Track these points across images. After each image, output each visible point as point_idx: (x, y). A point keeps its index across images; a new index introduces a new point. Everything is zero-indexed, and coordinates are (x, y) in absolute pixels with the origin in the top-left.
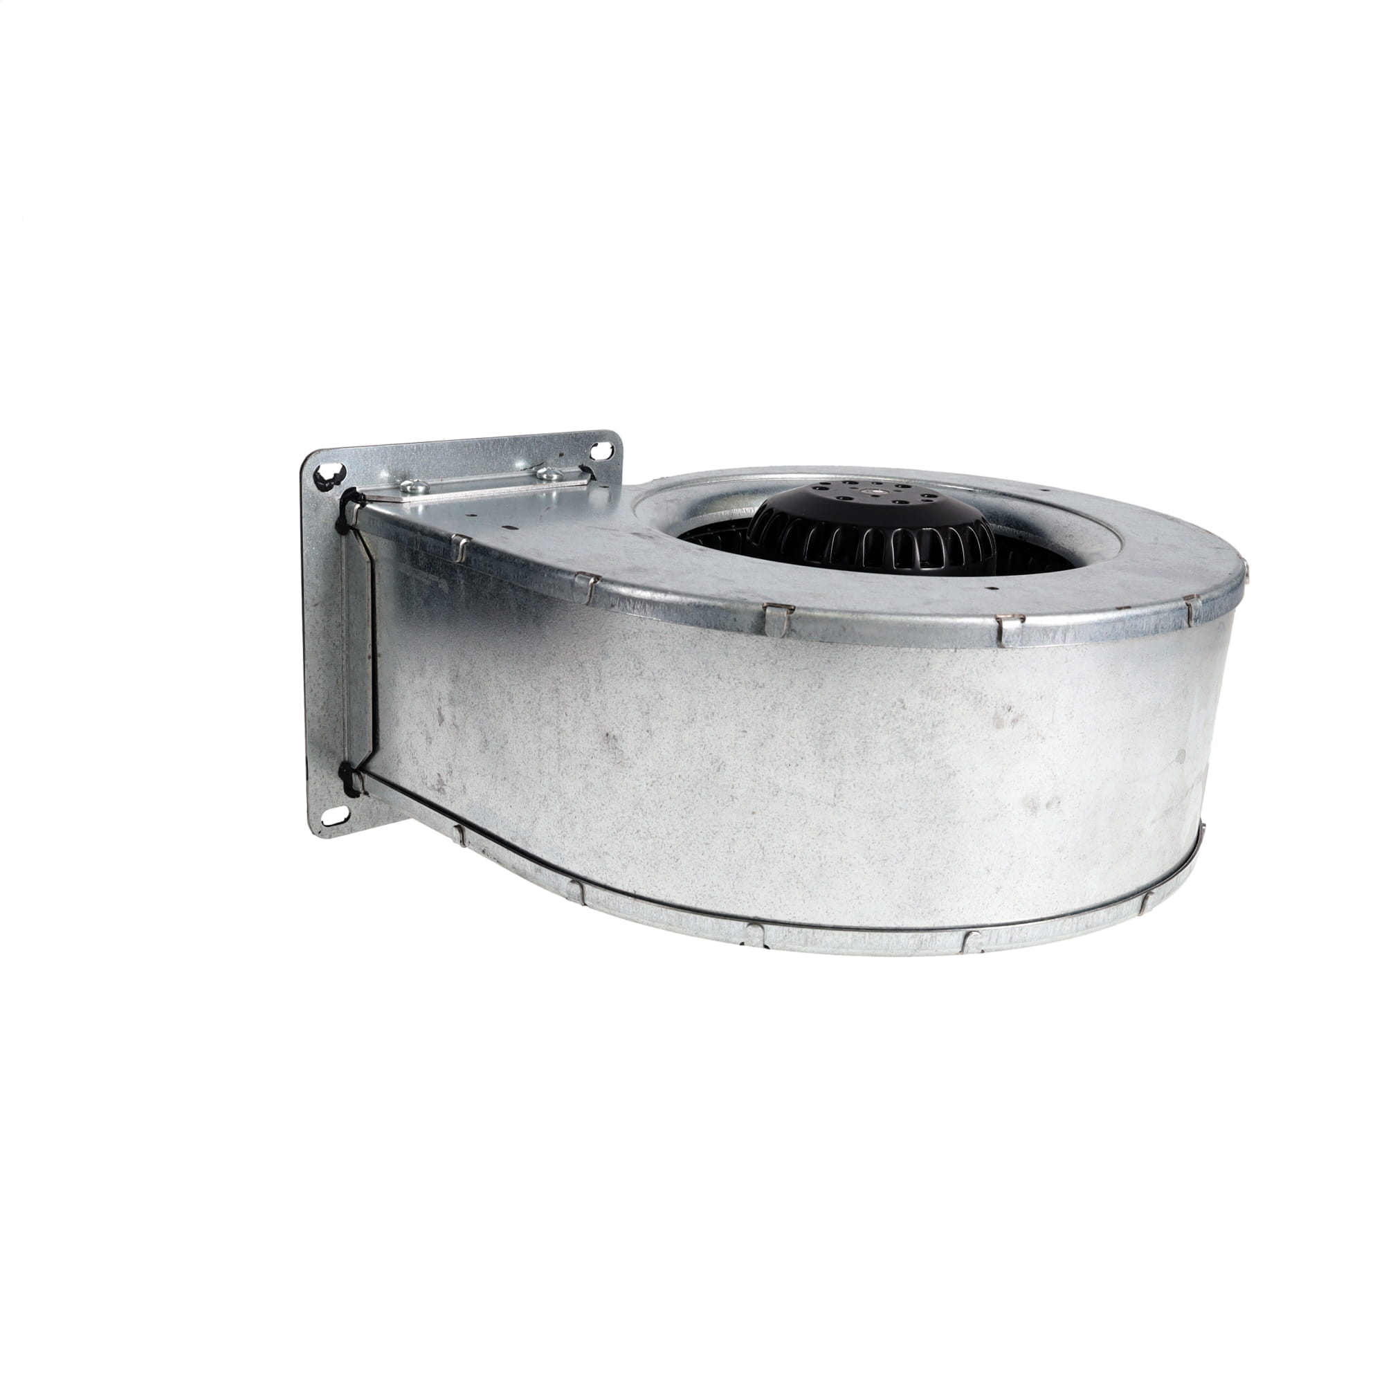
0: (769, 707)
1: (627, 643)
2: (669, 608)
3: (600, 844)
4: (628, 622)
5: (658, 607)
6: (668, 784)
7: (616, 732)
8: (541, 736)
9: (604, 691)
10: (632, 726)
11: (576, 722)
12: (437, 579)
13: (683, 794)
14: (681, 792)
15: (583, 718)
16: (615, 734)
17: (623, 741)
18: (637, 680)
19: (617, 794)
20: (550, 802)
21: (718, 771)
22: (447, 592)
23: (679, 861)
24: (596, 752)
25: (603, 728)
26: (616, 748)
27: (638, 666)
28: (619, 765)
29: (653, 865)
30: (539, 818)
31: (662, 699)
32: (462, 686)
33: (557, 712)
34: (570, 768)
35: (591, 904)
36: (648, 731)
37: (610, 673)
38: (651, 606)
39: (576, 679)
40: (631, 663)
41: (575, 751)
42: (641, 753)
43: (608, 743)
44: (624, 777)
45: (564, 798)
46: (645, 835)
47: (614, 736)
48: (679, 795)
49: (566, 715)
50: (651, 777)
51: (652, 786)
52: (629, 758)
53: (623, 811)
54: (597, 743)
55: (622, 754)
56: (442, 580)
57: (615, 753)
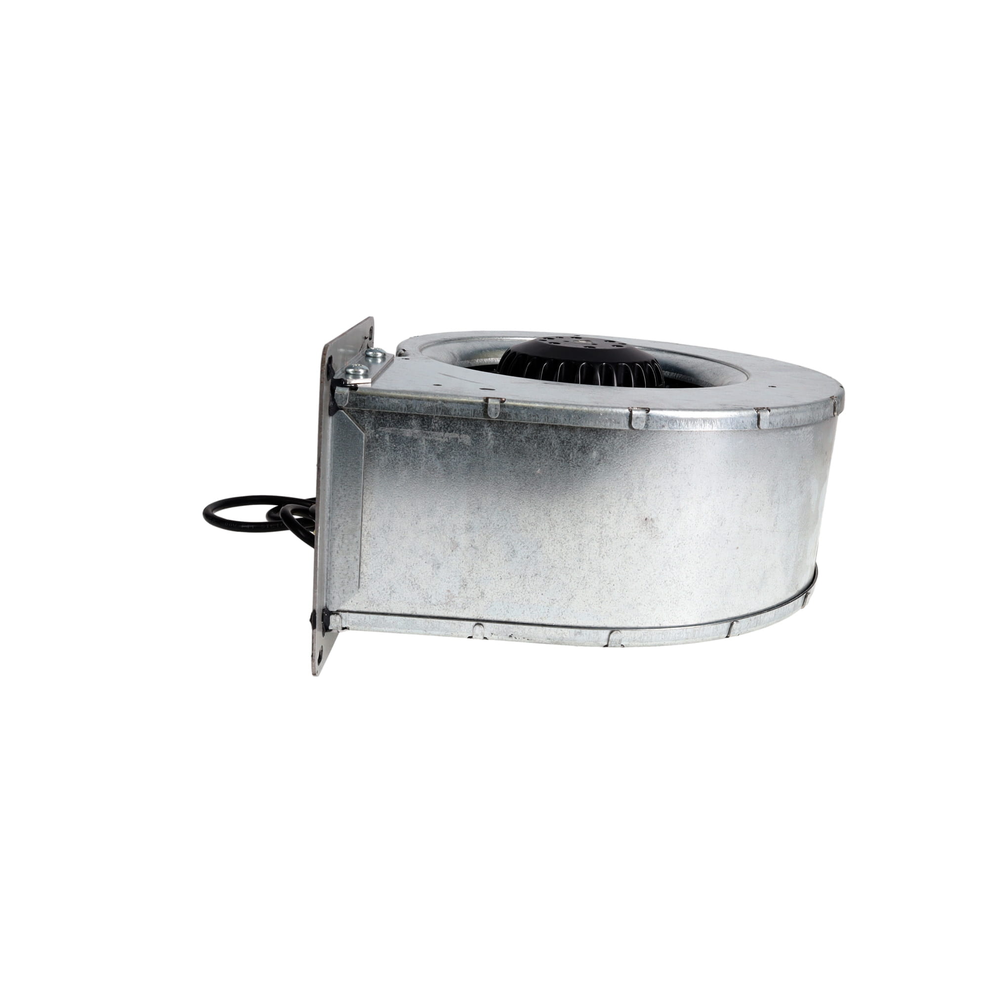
0: (751, 476)
1: (667, 451)
2: (704, 421)
3: (634, 599)
4: (669, 436)
5: (697, 422)
6: (690, 543)
7: (653, 516)
8: (583, 534)
9: (646, 489)
10: (666, 509)
11: (619, 516)
12: (457, 435)
13: (698, 547)
14: (698, 546)
15: (626, 512)
16: (653, 518)
17: (659, 521)
18: (672, 476)
19: (651, 560)
20: (588, 580)
21: (721, 525)
22: (470, 445)
23: (693, 594)
24: (635, 534)
25: (643, 515)
26: (653, 527)
27: (674, 465)
28: (655, 539)
29: (675, 602)
30: (576, 595)
31: (690, 485)
32: (485, 515)
33: (601, 513)
34: (611, 551)
35: (627, 643)
36: (678, 510)
37: (652, 475)
38: (692, 422)
39: (621, 485)
40: (669, 464)
41: (616, 537)
42: (672, 526)
43: (646, 525)
44: (657, 546)
45: (604, 574)
46: (670, 583)
47: (652, 519)
48: (696, 548)
49: (610, 513)
50: (678, 541)
51: (678, 547)
52: (662, 532)
53: (655, 570)
54: (637, 527)
55: (657, 530)
56: (463, 436)
57: (652, 531)
